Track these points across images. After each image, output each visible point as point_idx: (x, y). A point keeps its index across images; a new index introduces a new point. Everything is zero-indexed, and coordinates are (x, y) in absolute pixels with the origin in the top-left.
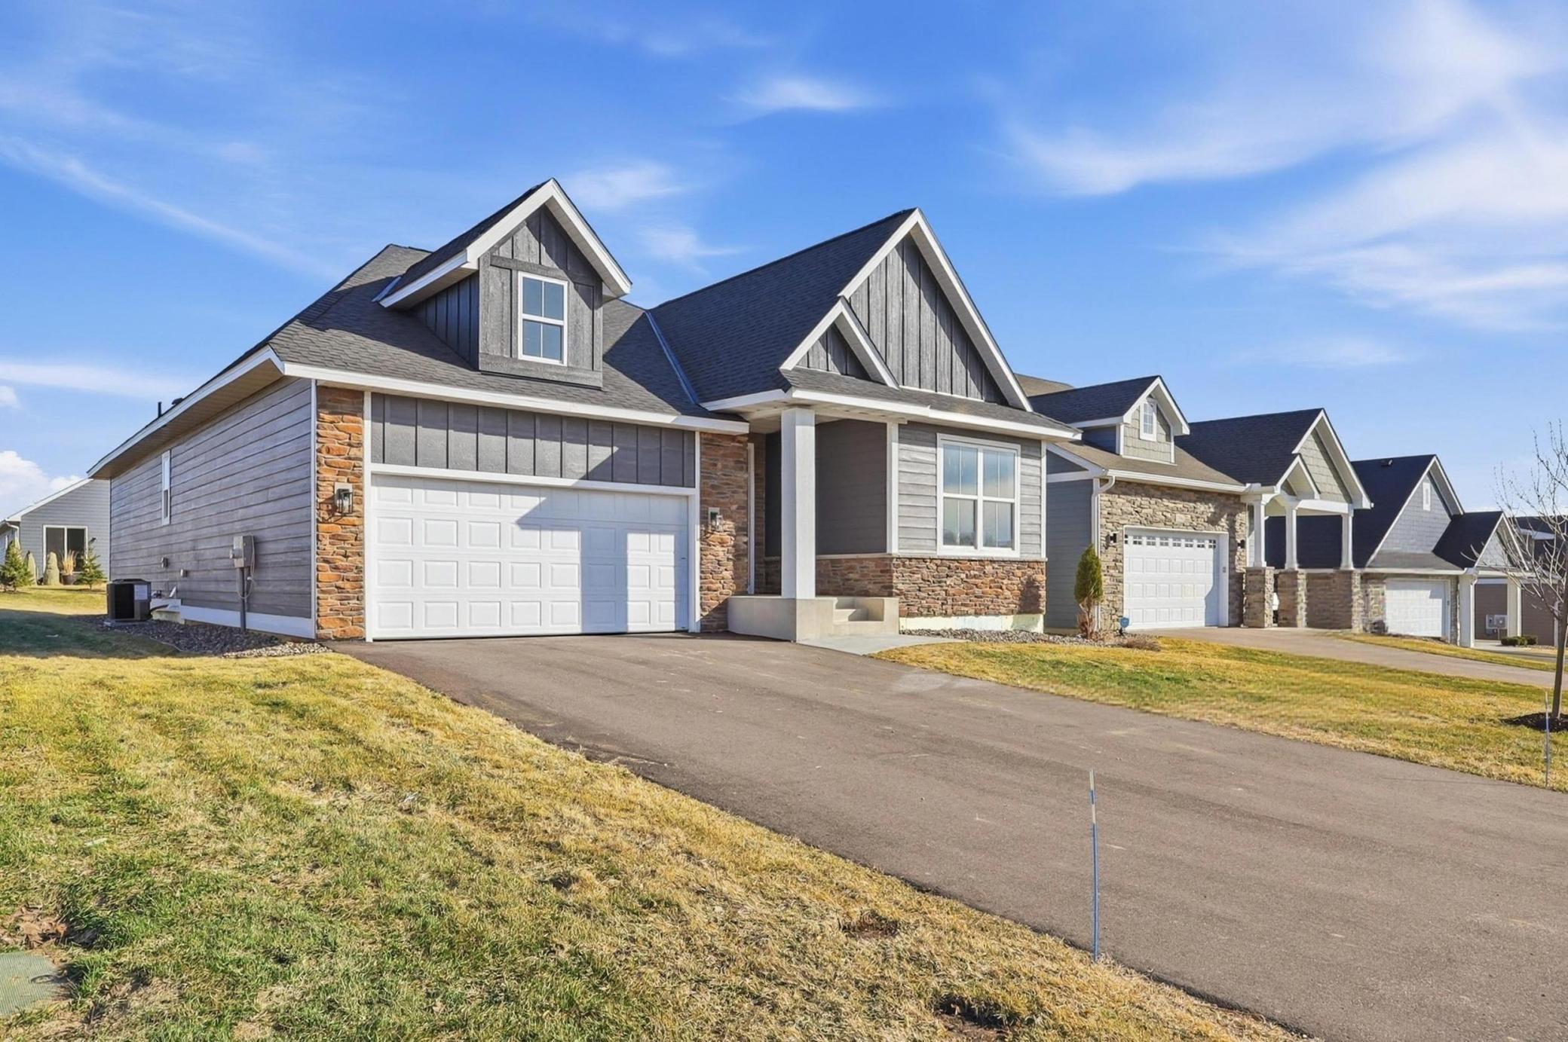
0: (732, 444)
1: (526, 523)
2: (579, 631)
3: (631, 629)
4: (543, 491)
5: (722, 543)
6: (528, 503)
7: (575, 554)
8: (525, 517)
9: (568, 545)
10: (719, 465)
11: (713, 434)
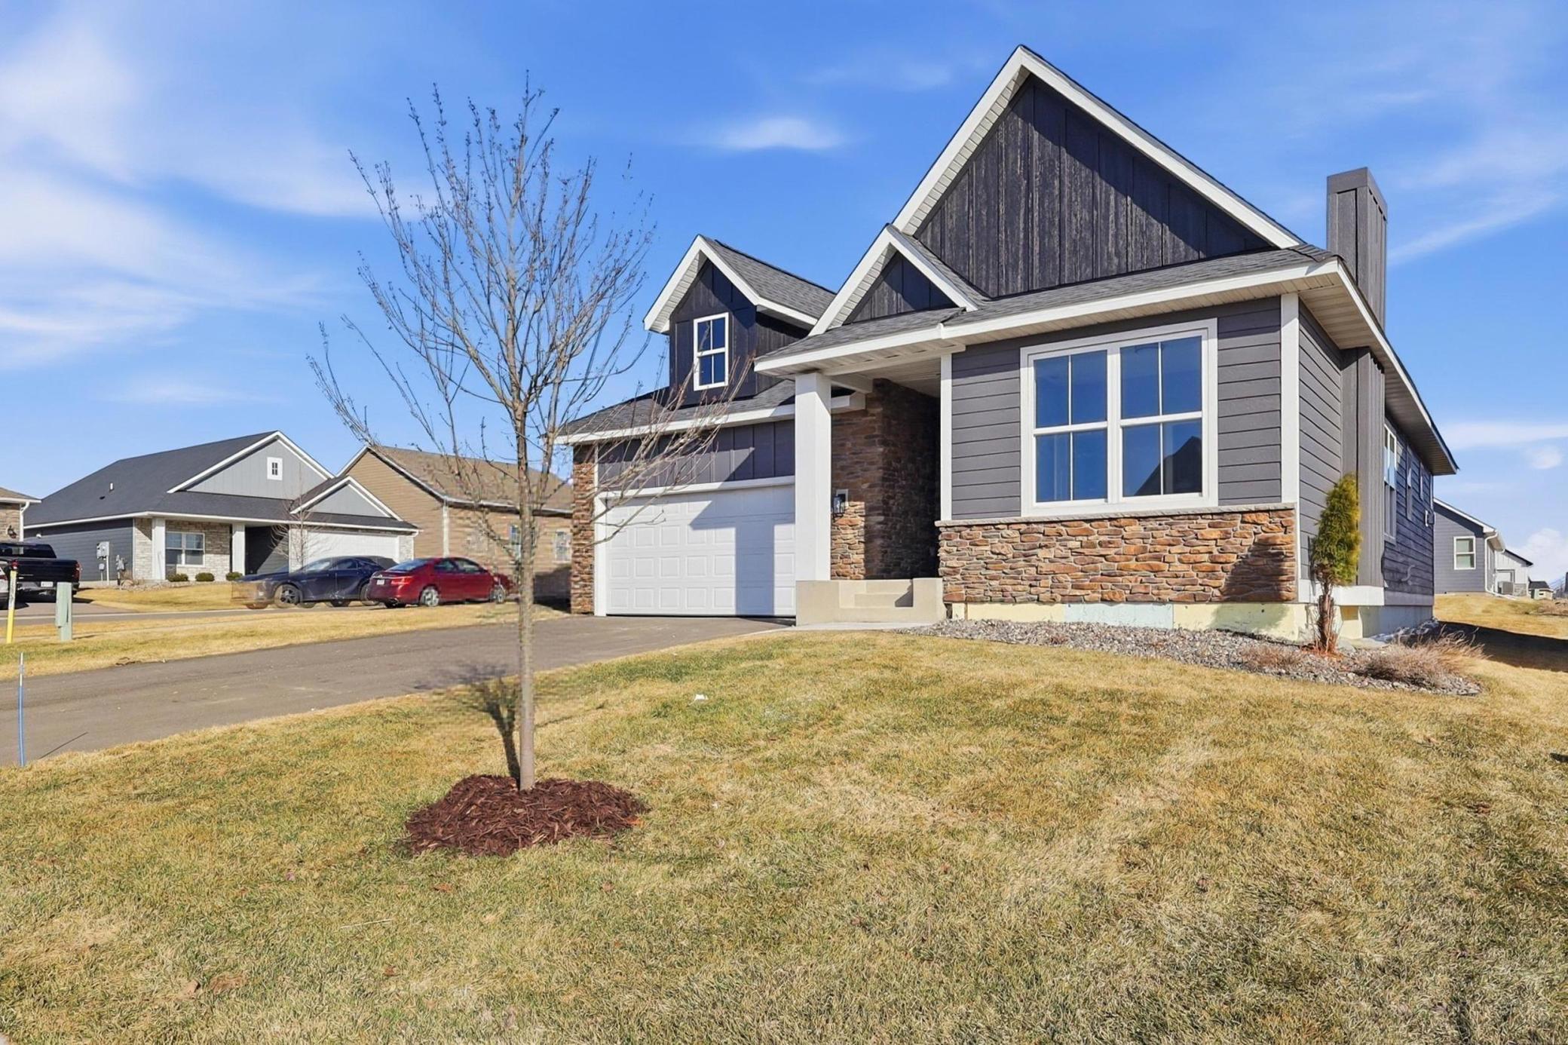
0: (864, 419)
1: (698, 524)
2: (733, 612)
3: (776, 613)
4: (710, 495)
5: (853, 526)
6: (699, 507)
7: (732, 545)
8: (696, 519)
9: (726, 538)
10: (849, 445)
11: (842, 414)
